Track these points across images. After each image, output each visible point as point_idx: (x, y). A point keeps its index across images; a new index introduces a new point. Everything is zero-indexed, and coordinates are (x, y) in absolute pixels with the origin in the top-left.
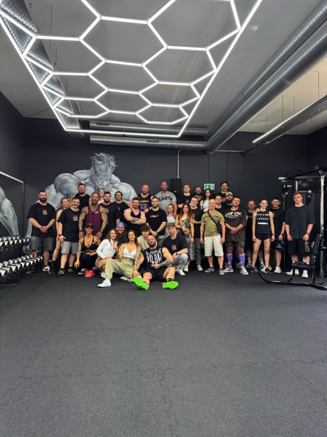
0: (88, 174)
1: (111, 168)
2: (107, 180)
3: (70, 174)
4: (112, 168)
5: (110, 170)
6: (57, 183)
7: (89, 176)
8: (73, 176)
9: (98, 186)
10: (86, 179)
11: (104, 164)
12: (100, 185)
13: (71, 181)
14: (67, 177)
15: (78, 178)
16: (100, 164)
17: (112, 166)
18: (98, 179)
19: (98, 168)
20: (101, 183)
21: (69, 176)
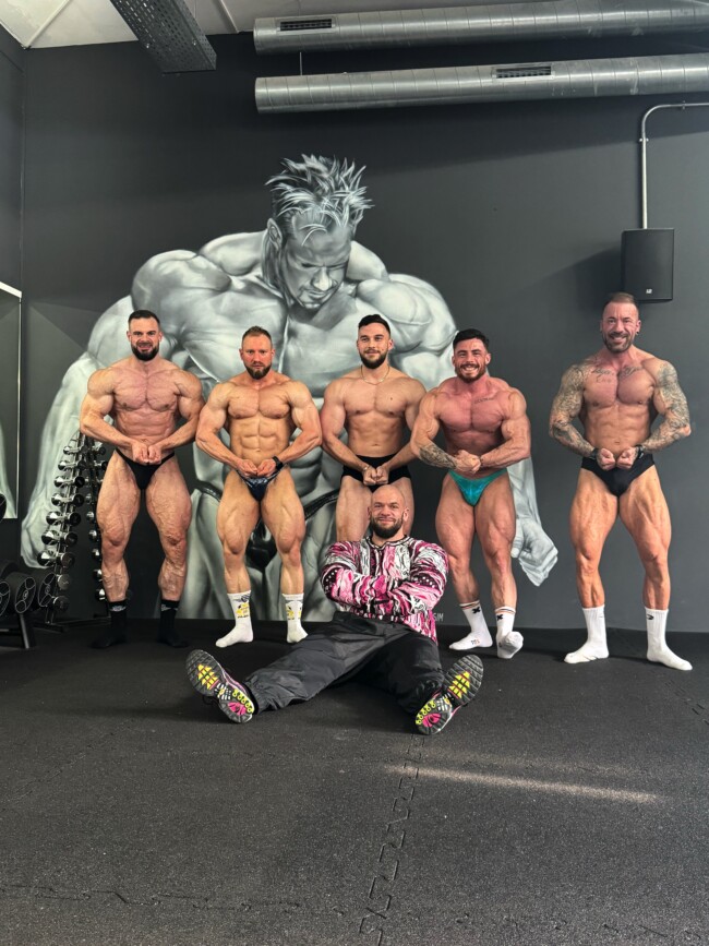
0: (256, 249)
1: (346, 215)
2: (330, 268)
3: (188, 254)
4: (352, 217)
5: (343, 226)
6: (142, 293)
7: (260, 254)
8: (200, 261)
9: (294, 293)
10: (249, 270)
11: (319, 199)
12: (302, 289)
13: (192, 279)
14: (177, 265)
15: (220, 265)
16: (303, 205)
17: (351, 209)
18: (297, 266)
19: (294, 220)
20: (307, 284)
21: (186, 260)
